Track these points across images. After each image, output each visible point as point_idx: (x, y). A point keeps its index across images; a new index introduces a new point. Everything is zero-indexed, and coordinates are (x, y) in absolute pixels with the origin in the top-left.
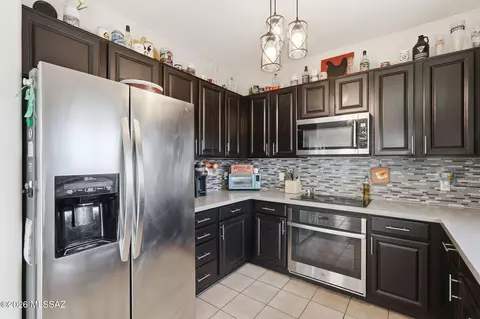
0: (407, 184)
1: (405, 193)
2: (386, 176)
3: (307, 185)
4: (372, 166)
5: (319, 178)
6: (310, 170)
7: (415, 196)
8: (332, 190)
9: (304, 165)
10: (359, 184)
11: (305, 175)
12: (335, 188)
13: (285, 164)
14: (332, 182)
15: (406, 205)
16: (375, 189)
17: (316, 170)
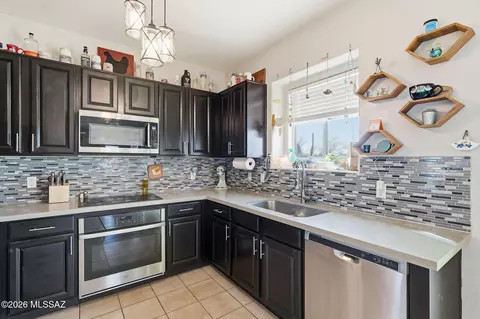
0: (172, 177)
1: (172, 184)
2: (159, 172)
3: (78, 189)
4: (149, 164)
5: (94, 179)
6: (81, 171)
7: (177, 186)
8: (110, 191)
9: (74, 164)
10: (138, 181)
11: (76, 177)
12: (113, 188)
13: (39, 163)
14: (110, 182)
15: (172, 193)
16: (152, 184)
17: (90, 171)
